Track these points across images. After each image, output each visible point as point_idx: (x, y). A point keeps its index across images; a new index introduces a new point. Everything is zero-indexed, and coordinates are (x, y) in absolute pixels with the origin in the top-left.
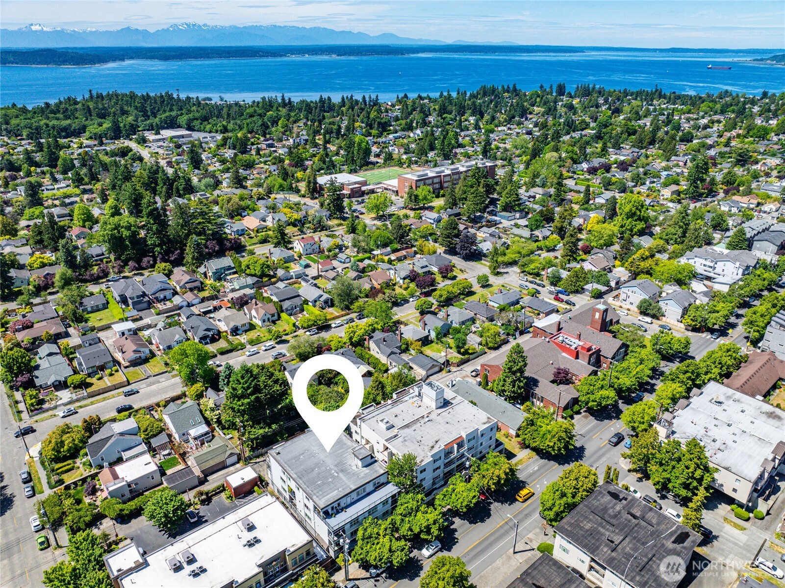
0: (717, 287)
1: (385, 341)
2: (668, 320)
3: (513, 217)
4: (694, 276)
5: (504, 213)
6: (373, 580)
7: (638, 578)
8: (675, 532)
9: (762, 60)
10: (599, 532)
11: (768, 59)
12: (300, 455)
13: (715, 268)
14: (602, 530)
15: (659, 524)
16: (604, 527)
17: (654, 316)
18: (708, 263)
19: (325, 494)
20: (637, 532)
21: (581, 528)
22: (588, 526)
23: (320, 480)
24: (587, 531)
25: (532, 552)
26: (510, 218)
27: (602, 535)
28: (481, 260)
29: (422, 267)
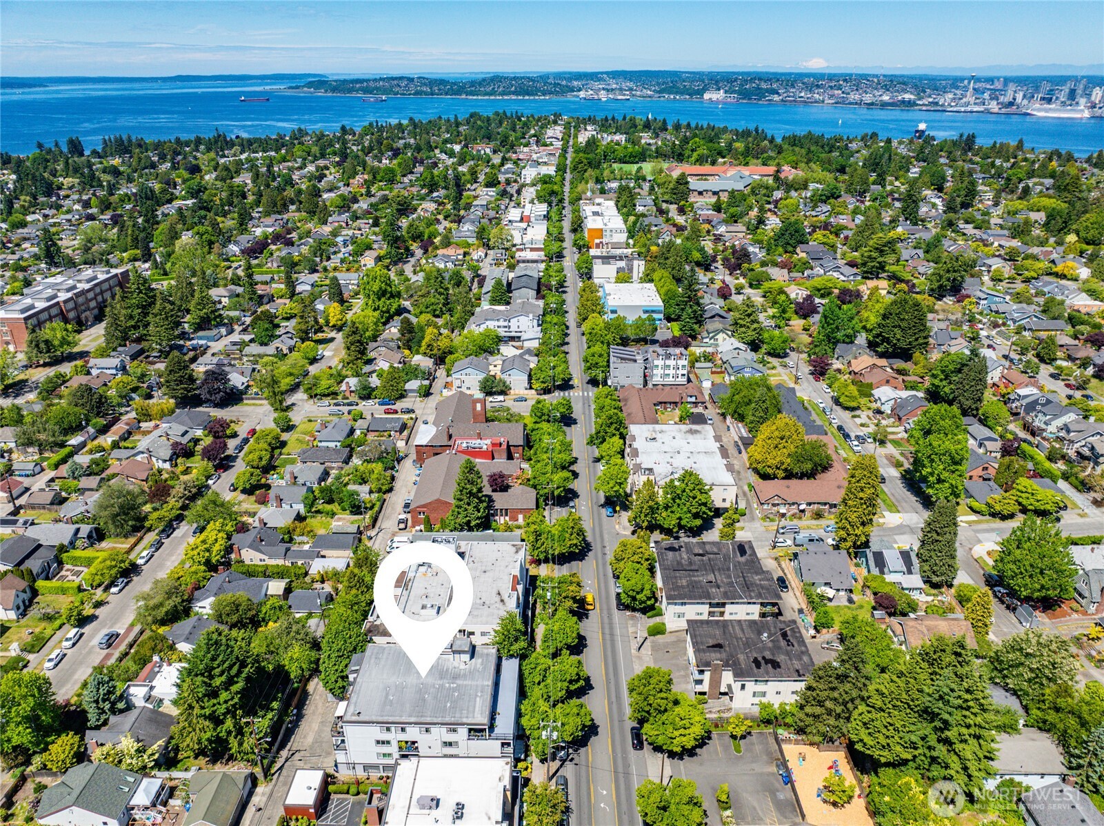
0: (527, 344)
1: (262, 541)
2: (517, 392)
3: (219, 336)
4: (500, 341)
5: (201, 334)
6: (567, 763)
7: (753, 594)
8: (733, 549)
9: (297, 87)
10: (695, 582)
11: (304, 86)
12: (386, 697)
13: (509, 327)
14: (696, 579)
15: (720, 550)
16: (694, 576)
17: (503, 393)
18: (502, 323)
19: (471, 709)
20: (715, 564)
21: (682, 587)
22: (684, 582)
23: (446, 703)
24: (688, 585)
25: (648, 641)
26: (216, 338)
27: (700, 581)
28: (242, 400)
29: (183, 435)
